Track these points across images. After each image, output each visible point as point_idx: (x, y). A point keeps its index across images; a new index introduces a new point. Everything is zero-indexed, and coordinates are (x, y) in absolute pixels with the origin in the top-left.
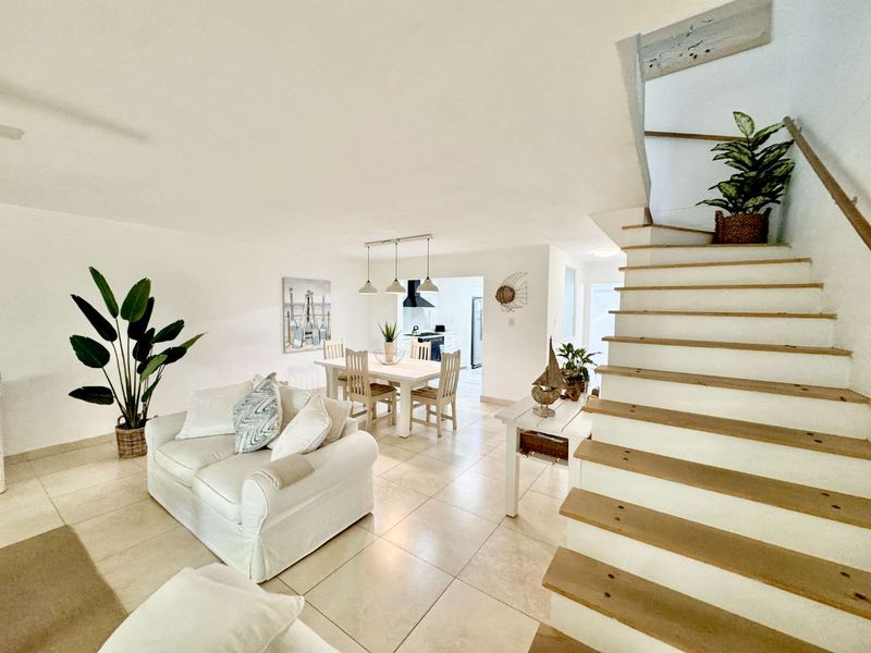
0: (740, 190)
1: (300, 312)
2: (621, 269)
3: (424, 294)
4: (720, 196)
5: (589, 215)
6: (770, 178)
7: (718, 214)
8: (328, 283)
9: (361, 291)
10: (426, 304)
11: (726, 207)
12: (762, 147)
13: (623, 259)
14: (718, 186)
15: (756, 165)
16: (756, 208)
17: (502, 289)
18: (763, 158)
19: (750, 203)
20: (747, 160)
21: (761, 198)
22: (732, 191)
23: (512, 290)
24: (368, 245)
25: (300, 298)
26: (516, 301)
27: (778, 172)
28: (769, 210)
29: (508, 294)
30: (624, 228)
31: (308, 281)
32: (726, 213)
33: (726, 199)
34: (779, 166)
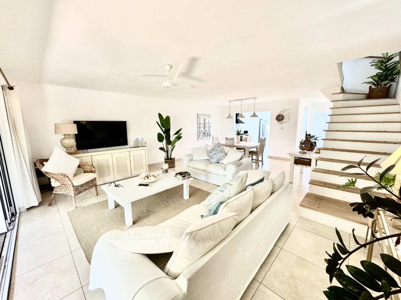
0: (379, 78)
1: (202, 126)
2: (331, 108)
3: (241, 119)
4: (372, 80)
5: (320, 90)
6: (392, 74)
7: (370, 87)
8: (210, 115)
9: (227, 118)
10: (242, 122)
11: (374, 85)
12: (390, 62)
13: (332, 105)
14: (371, 77)
15: (387, 69)
16: (386, 85)
17: (278, 116)
18: (390, 66)
19: (383, 83)
20: (383, 68)
21: (387, 81)
22: (376, 79)
23: (283, 116)
24: (230, 101)
25: (202, 121)
26: (284, 120)
27: (395, 72)
28: (391, 85)
29: (281, 118)
30: (333, 94)
31: (205, 115)
32: (373, 87)
33: (374, 82)
34: (396, 70)
